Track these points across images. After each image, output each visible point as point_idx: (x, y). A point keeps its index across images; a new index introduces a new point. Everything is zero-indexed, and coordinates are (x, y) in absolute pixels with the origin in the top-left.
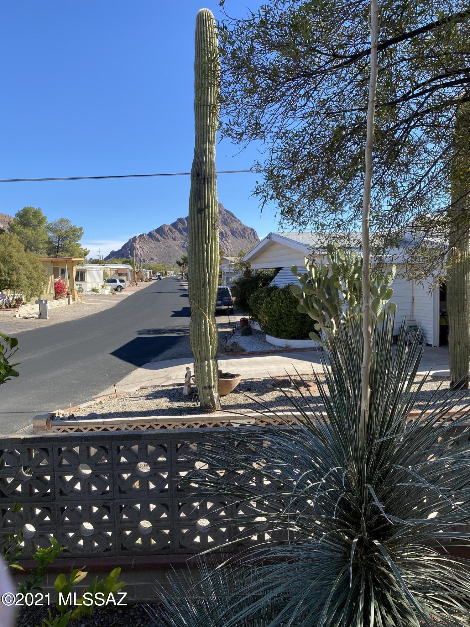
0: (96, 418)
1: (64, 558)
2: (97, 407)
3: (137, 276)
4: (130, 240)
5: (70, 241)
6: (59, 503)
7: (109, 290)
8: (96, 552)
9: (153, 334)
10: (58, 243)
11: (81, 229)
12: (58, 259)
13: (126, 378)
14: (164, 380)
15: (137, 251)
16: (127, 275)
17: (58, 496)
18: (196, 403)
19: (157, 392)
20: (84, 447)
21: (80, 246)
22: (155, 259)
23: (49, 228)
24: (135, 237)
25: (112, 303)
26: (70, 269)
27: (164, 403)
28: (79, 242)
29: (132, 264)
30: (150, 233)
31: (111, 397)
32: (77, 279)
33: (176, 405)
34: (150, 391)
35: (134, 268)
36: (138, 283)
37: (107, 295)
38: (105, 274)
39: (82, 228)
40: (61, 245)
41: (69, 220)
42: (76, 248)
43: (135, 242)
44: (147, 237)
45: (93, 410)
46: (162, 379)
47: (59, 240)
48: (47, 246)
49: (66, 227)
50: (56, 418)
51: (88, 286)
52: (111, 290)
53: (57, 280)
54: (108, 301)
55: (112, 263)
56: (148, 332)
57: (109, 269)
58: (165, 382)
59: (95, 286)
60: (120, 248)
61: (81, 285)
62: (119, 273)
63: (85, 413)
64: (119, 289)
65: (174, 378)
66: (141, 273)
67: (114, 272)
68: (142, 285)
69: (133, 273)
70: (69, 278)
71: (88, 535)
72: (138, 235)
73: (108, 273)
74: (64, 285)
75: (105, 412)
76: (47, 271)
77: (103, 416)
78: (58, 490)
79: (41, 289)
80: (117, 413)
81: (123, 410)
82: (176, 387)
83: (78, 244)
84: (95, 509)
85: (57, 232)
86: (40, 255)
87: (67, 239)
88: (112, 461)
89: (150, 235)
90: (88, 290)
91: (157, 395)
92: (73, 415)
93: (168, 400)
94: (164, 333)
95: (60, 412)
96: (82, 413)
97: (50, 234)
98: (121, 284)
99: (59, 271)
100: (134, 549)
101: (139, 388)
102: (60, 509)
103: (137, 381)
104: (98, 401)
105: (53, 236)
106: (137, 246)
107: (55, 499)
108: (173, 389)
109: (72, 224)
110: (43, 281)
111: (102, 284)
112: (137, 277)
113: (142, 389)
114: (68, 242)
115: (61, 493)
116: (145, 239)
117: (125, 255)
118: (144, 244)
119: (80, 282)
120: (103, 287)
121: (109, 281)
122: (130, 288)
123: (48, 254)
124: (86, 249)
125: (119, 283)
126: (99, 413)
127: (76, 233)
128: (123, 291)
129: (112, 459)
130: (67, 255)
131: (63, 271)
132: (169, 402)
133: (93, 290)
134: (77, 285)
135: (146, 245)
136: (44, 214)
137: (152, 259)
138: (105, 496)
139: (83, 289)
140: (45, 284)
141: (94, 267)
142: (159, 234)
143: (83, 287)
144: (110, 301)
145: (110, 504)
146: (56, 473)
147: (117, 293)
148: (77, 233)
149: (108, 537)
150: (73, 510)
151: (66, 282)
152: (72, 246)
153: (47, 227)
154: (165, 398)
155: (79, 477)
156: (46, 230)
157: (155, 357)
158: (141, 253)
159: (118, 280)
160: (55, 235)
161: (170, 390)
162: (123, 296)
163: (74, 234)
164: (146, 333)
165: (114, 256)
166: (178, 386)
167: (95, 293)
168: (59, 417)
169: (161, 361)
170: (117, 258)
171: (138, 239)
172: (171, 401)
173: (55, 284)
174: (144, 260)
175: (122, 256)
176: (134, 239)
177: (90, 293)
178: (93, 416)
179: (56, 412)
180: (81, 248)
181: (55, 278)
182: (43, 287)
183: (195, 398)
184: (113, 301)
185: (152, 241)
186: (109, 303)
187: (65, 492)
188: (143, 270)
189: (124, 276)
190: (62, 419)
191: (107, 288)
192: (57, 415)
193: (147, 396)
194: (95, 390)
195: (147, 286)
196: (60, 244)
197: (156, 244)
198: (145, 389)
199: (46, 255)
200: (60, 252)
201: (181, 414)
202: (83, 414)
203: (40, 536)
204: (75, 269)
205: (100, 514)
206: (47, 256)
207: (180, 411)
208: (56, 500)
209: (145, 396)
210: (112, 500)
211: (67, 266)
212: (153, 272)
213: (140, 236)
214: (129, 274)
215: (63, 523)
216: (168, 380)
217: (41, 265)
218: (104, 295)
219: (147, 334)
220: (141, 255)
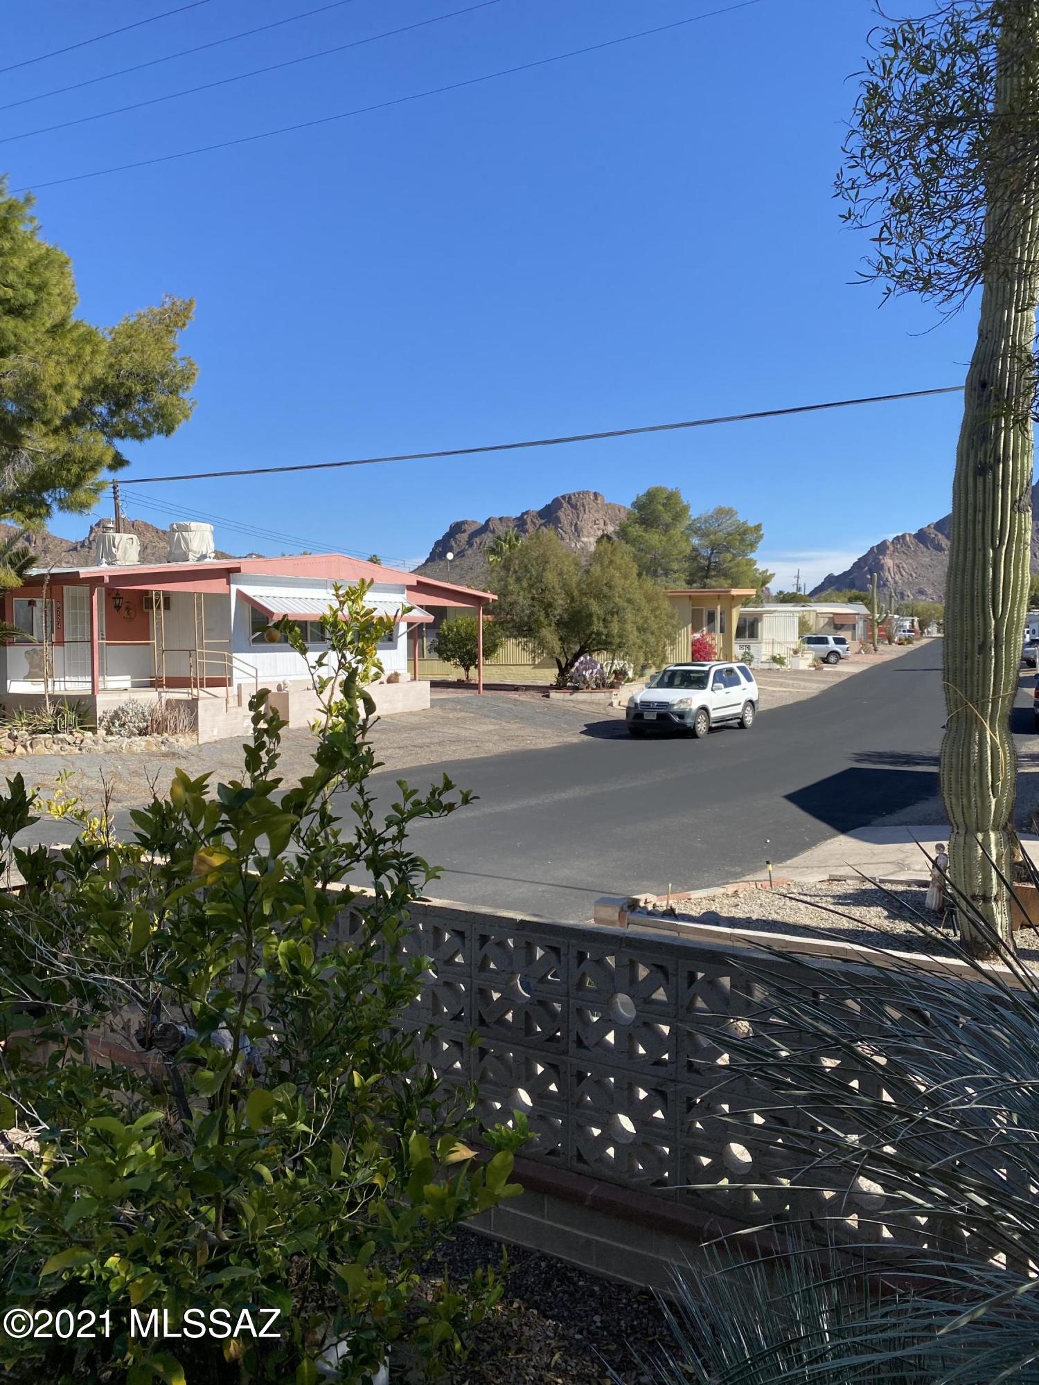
0: (718, 925)
1: (580, 1174)
2: (726, 902)
3: (880, 630)
4: (872, 549)
5: (734, 555)
6: (574, 1061)
7: (810, 661)
8: (635, 1180)
9: (892, 763)
10: (709, 558)
11: (758, 528)
12: (706, 592)
13: (807, 854)
14: (891, 868)
15: (887, 574)
16: (854, 628)
17: (572, 1047)
18: (952, 932)
19: (864, 892)
20: (625, 961)
21: (755, 564)
22: (929, 591)
23: (694, 530)
24: (884, 543)
25: (812, 688)
26: (726, 614)
27: (875, 917)
28: (752, 556)
29: (869, 604)
30: (921, 531)
31: (759, 886)
32: (740, 633)
33: (901, 927)
34: (850, 887)
35: (872, 611)
36: (881, 647)
37: (803, 672)
38: (803, 625)
39: (759, 526)
40: (715, 562)
41: (735, 509)
42: (745, 568)
43: (884, 554)
44: (915, 541)
45: (714, 907)
46: (889, 866)
47: (712, 553)
48: (686, 565)
49: (727, 525)
50: (639, 909)
51: (763, 650)
52: (815, 660)
53: (698, 636)
54: (802, 684)
55: (826, 601)
56: (881, 757)
57: (813, 615)
58: (892, 873)
59: (779, 651)
60: (847, 568)
61: (748, 647)
62: (837, 623)
63: (698, 910)
64: (832, 659)
65: (917, 867)
66: (890, 623)
67: (827, 620)
68: (889, 652)
69: (870, 623)
70: (722, 631)
71: (625, 1142)
72: (890, 537)
73: (811, 622)
74: (710, 645)
75: (741, 915)
76: (677, 617)
77: (732, 922)
78: (573, 1037)
79: (664, 652)
80: (764, 921)
81: (779, 918)
82: (915, 888)
83: (751, 560)
84: (642, 1094)
85: (708, 536)
86: (672, 585)
87: (727, 550)
88: (677, 999)
89: (921, 536)
90: (764, 658)
91: (861, 898)
92: (672, 910)
93: (886, 913)
94: (918, 764)
95: (649, 899)
96: (692, 909)
97: (695, 541)
98: (838, 648)
99: (702, 617)
100: (712, 1198)
101: (826, 877)
102: (575, 1073)
103: (830, 863)
104: (730, 889)
105: (700, 545)
106: (888, 562)
107: (567, 1052)
108: (906, 892)
109: (741, 518)
110: (668, 636)
111: (794, 647)
112: (879, 632)
113: (832, 879)
114: (729, 556)
115: (580, 1042)
116: (909, 547)
117: (857, 583)
118: (905, 557)
119: (746, 641)
120: (796, 652)
121: (810, 641)
122: (858, 658)
123: (690, 583)
124: (767, 571)
125: (832, 645)
126: (726, 915)
127: (747, 537)
128: (842, 663)
129: (677, 996)
130: (725, 583)
131: (711, 618)
132: (886, 918)
133: (774, 659)
134: (741, 647)
135: (910, 561)
136: (685, 498)
137: (921, 592)
138: (661, 1071)
139: (752, 657)
140: (673, 643)
141: (779, 609)
142: (943, 534)
143: (753, 651)
144: (808, 684)
145: (670, 1089)
146: (571, 1001)
147: (827, 668)
148: (750, 537)
149: (661, 1157)
150: (599, 1083)
151: (717, 640)
152: (738, 565)
153: (690, 527)
154: (880, 909)
155: (612, 1017)
156: (688, 532)
157: (883, 816)
158: (897, 578)
159: (830, 638)
160: (706, 542)
161: (896, 892)
162: (838, 674)
163: (743, 540)
164: (875, 759)
165: (833, 586)
166: (919, 886)
167: (778, 667)
168: (645, 908)
169: (897, 825)
170: (839, 590)
171: (891, 548)
172: (892, 916)
173: (693, 645)
174: (902, 595)
175: (852, 586)
176: (882, 548)
177: (766, 666)
178: (712, 918)
179: (642, 897)
180: (757, 570)
181: (695, 630)
182: (668, 648)
183: (949, 919)
184: (815, 686)
185: (925, 550)
186: (805, 688)
187: (586, 1042)
188: (896, 616)
189: (847, 629)
190: (650, 914)
191: (806, 656)
192: (642, 904)
193: (839, 897)
194: (738, 869)
195: (901, 655)
196: (713, 560)
197: (933, 557)
198: (839, 881)
199: (684, 584)
200: (711, 577)
201: (909, 950)
202: (695, 912)
203: (541, 1117)
204: (736, 613)
205: (649, 1105)
206: (686, 586)
207: (906, 943)
208: (570, 1054)
209: (833, 897)
210: (672, 1081)
211: (719, 607)
212: (920, 622)
213: (897, 538)
214: (860, 625)
215: (580, 1103)
216: (902, 870)
217: (666, 604)
218: (798, 672)
219: (875, 763)
220: (896, 583)
